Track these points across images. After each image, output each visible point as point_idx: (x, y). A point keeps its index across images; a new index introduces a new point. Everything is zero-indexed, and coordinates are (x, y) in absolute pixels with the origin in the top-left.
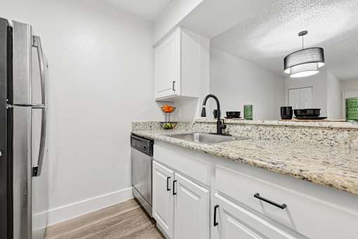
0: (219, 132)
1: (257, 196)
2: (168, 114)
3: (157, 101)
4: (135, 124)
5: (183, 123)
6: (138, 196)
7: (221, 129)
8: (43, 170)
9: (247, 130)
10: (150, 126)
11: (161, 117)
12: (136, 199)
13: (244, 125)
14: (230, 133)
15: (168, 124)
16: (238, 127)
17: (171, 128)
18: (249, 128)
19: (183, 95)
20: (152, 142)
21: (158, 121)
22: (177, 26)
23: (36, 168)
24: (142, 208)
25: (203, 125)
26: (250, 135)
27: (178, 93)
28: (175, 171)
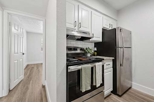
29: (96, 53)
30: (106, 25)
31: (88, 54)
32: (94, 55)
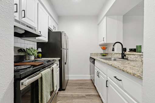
0: (123, 58)
1: (115, 77)
2: (104, 50)
3: (100, 45)
4: (91, 54)
5: (110, 54)
6: (92, 79)
7: (123, 56)
8: (67, 63)
9: (136, 57)
10: (97, 54)
11: (102, 51)
12: (91, 80)
13: (134, 55)
14: (128, 58)
15: (104, 54)
16: (132, 56)
17: (105, 55)
18: (137, 56)
19: (107, 43)
20: (94, 60)
21: (100, 53)
22: (104, 16)
23: (65, 63)
24: (93, 82)
25: (117, 55)
26: (137, 60)
27: (105, 42)
28: (100, 70)
29: (40, 55)
30: (51, 25)
31: (31, 56)
32: (38, 57)
